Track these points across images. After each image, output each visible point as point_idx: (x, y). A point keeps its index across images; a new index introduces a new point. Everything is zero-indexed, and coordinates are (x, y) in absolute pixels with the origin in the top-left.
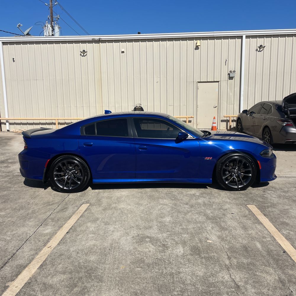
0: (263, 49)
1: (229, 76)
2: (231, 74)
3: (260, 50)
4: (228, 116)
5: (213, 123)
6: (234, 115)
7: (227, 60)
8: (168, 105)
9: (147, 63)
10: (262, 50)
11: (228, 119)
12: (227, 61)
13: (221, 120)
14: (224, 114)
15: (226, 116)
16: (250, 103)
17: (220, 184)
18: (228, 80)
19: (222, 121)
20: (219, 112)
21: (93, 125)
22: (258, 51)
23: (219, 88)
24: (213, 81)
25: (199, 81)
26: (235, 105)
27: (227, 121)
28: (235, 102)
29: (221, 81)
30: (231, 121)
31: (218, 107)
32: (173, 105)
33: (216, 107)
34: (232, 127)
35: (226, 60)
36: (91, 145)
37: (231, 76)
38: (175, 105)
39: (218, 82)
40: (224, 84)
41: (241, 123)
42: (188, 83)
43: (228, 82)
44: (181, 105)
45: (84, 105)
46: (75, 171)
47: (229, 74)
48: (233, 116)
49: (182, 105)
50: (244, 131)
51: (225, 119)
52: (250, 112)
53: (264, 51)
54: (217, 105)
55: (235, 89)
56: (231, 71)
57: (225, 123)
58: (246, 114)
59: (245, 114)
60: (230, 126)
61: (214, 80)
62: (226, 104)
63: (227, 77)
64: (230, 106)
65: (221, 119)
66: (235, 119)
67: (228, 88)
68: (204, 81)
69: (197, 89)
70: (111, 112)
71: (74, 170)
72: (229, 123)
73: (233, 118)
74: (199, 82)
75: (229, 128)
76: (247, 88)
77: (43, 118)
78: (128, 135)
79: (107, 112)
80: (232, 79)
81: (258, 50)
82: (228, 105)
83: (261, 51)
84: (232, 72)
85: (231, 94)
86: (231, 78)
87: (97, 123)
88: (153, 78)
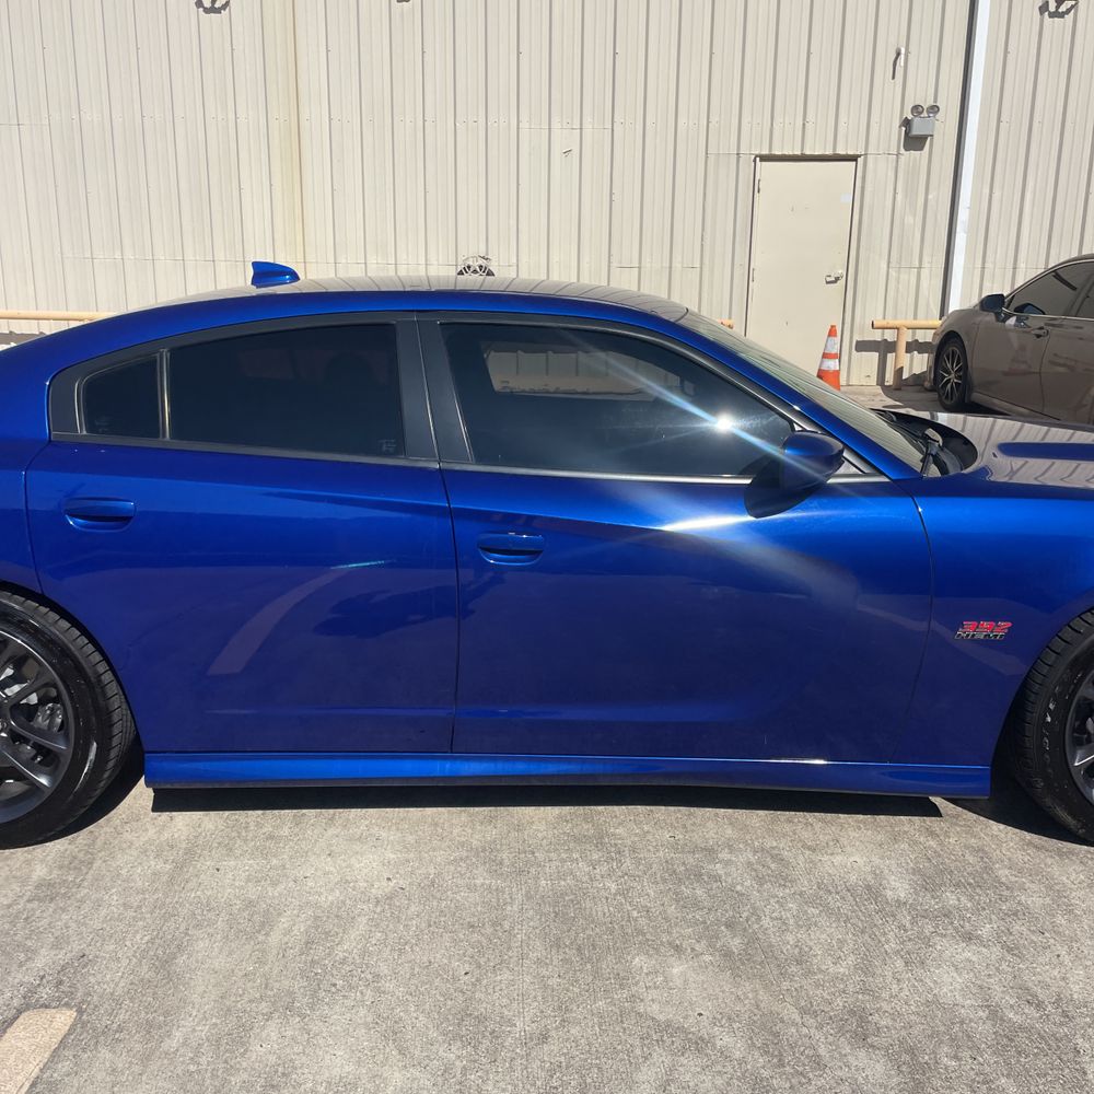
0: (1072, 7)
1: (906, 133)
2: (917, 120)
3: (1057, 7)
4: (892, 323)
5: (825, 356)
6: (915, 318)
7: (903, 51)
8: (614, 264)
9: (519, 53)
10: (1068, 11)
11: (890, 336)
12: (902, 56)
13: (857, 342)
14: (872, 315)
15: (884, 323)
16: (995, 263)
17: (1048, 801)
18: (902, 150)
19: (863, 346)
20: (848, 305)
21: (150, 367)
22: (1052, 15)
23: (859, 189)
24: (829, 152)
25: (765, 152)
26: (925, 273)
27: (885, 348)
28: (926, 259)
29: (866, 154)
30: (902, 347)
31: (846, 282)
32: (640, 268)
33: (837, 279)
34: (905, 375)
35: (898, 54)
36: (125, 519)
37: (915, 131)
38: (646, 263)
39: (854, 158)
40: (879, 169)
41: (962, 359)
42: (712, 159)
43: (902, 159)
44: (677, 265)
45: (220, 255)
46: (24, 694)
47: (907, 123)
48: (911, 322)
49: (679, 265)
50: (977, 397)
51: (877, 336)
52: (1013, 305)
53: (1075, 15)
54: (841, 271)
55: (930, 197)
56: (916, 109)
57: (875, 355)
58: (997, 315)
59: (990, 317)
60: (899, 371)
61: (834, 149)
62: (885, 266)
63: (896, 134)
64: (904, 276)
65: (857, 337)
66: (926, 337)
67: (899, 190)
68: (788, 152)
69: (755, 188)
70: (295, 277)
71: (16, 688)
72: (891, 357)
73: (914, 334)
74: (764, 158)
75: (889, 379)
76: (986, 191)
77: (24, 313)
78: (400, 450)
79: (266, 272)
80: (921, 149)
81: (1052, 8)
82: (893, 273)
83: (1062, 15)
84: (925, 114)
85: (909, 220)
86: (914, 142)
87: (173, 351)
88: (550, 129)
